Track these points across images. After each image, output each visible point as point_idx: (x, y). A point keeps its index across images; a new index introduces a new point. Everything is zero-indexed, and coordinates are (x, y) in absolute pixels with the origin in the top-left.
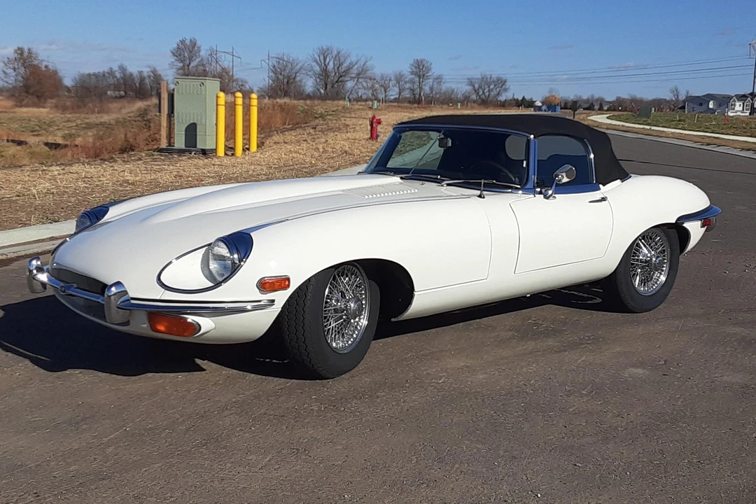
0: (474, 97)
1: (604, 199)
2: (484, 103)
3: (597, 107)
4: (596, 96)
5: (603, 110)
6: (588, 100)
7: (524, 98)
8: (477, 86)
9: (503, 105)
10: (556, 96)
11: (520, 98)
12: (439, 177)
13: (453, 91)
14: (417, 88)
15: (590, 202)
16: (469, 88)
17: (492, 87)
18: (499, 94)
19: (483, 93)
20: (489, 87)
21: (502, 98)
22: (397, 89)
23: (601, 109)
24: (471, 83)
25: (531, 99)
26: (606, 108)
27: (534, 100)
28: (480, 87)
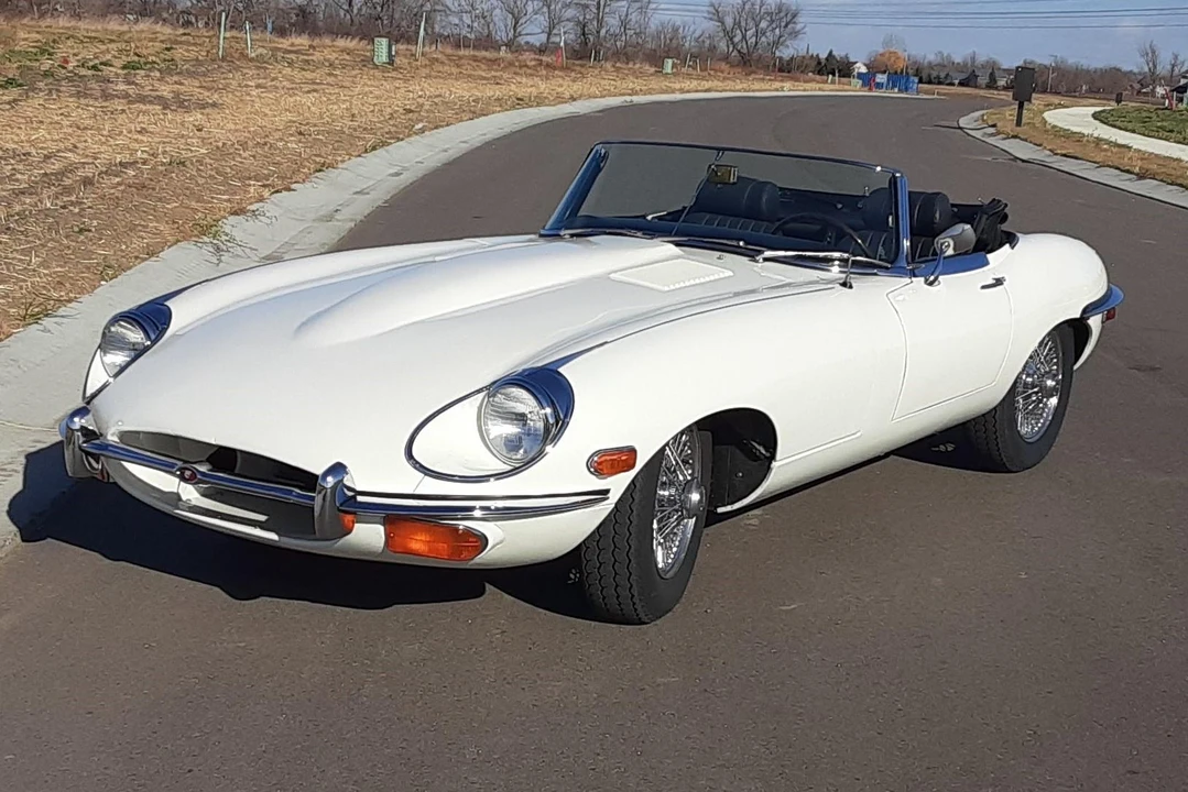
0: (723, 46)
1: (999, 282)
2: (747, 62)
3: (983, 80)
4: (982, 59)
5: (996, 88)
6: (965, 65)
7: (831, 53)
8: (729, 21)
9: (787, 69)
10: (900, 53)
11: (823, 56)
12: (741, 243)
13: (676, 30)
14: (591, 20)
15: (984, 287)
16: (712, 26)
17: (763, 24)
18: (777, 43)
19: (744, 37)
20: (757, 26)
21: (785, 53)
22: (542, 20)
23: (992, 85)
24: (717, 15)
25: (847, 57)
26: (1002, 83)
27: (852, 60)
28: (737, 24)
